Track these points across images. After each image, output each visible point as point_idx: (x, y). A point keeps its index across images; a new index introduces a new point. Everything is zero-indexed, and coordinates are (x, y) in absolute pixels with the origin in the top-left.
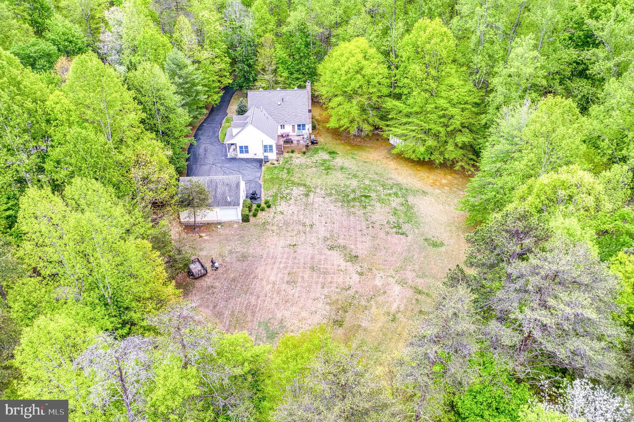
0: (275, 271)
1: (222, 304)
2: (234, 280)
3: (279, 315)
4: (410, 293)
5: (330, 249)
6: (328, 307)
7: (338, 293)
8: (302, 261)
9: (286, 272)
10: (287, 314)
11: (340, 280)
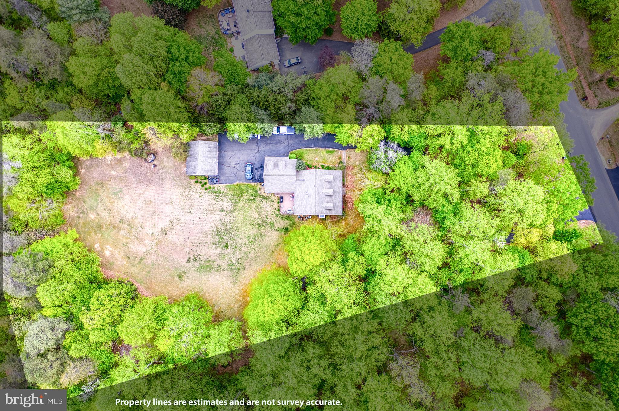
0: (153, 194)
1: (131, 172)
2: (145, 176)
3: (125, 197)
4: (141, 255)
5: (170, 221)
6: (131, 218)
7: (139, 222)
8: (160, 207)
9: (152, 200)
10: (126, 200)
11: (147, 224)
